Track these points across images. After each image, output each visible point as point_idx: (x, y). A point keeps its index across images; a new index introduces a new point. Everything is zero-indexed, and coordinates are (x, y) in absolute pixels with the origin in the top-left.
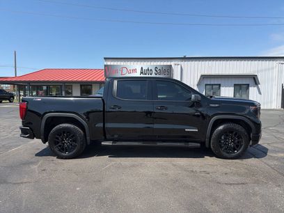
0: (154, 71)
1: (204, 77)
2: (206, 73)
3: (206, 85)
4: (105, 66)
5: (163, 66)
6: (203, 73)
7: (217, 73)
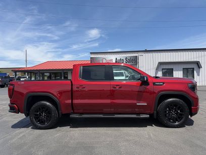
0: (125, 61)
1: (160, 64)
2: (162, 61)
3: (163, 69)
4: (91, 58)
5: (131, 57)
6: (160, 61)
7: (169, 60)
